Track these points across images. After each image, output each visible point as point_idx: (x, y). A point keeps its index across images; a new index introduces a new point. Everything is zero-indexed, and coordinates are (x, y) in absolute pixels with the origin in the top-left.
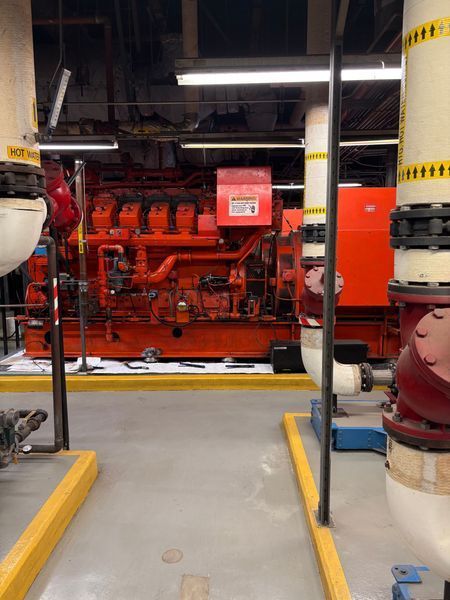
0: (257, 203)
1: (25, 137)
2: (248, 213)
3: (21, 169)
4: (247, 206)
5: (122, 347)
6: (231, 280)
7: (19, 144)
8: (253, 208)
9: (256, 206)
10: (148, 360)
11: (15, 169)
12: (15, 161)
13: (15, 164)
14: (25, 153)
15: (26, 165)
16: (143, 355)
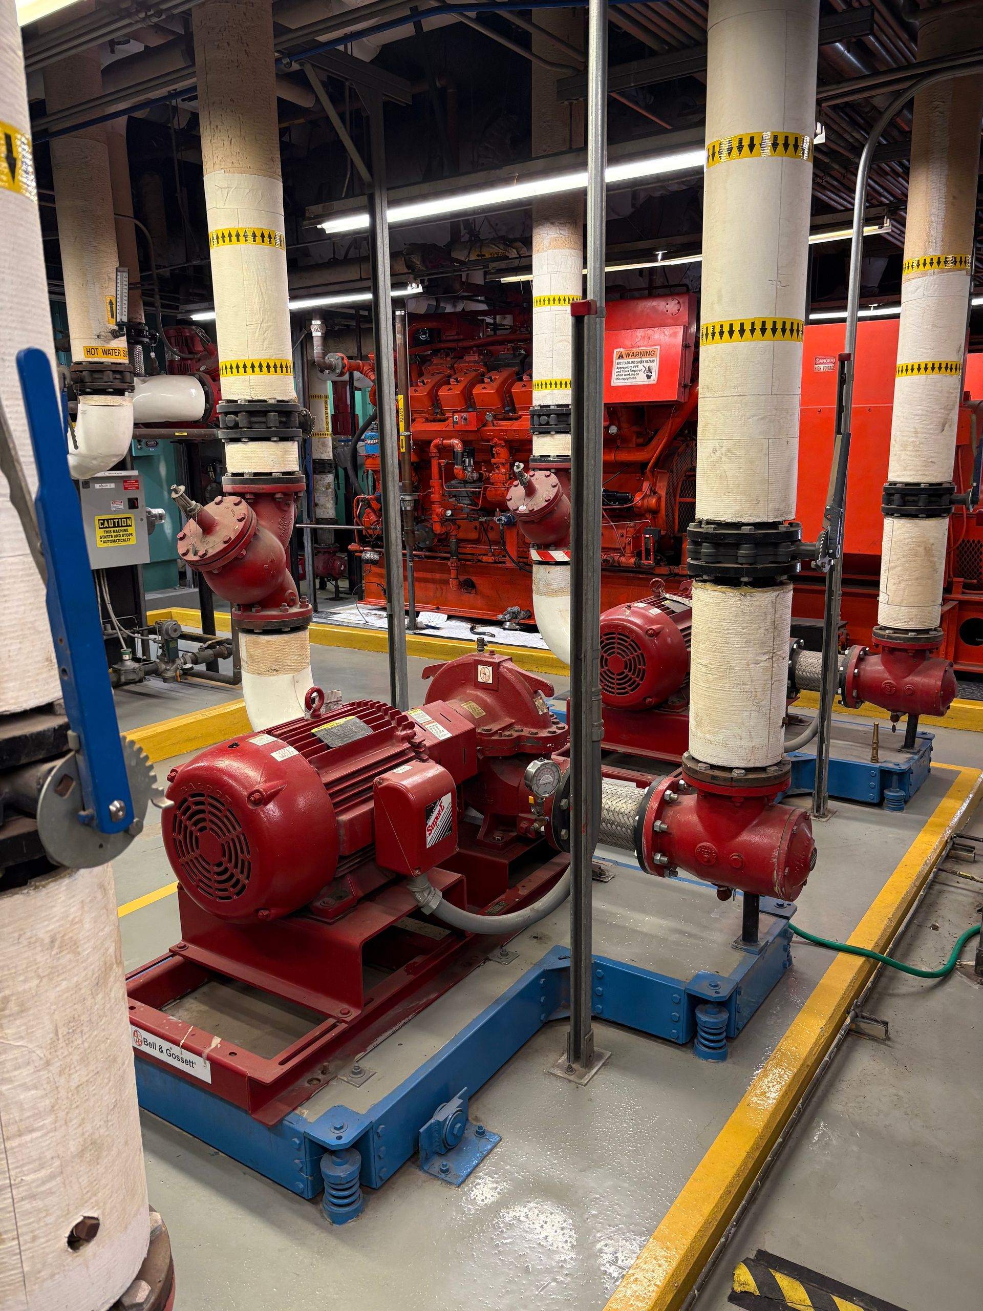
0: (657, 360)
1: (99, 336)
2: (641, 379)
3: (99, 367)
4: (640, 366)
5: (480, 602)
6: (638, 499)
7: (94, 344)
8: (650, 370)
9: (655, 366)
10: (508, 625)
11: (90, 367)
12: (90, 360)
13: (91, 363)
14: (100, 351)
15: (102, 363)
16: (500, 617)
